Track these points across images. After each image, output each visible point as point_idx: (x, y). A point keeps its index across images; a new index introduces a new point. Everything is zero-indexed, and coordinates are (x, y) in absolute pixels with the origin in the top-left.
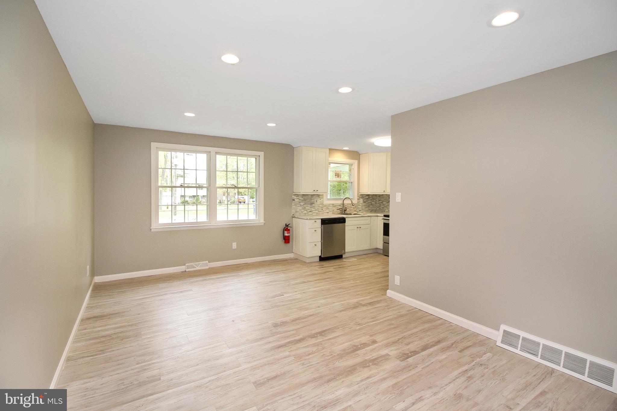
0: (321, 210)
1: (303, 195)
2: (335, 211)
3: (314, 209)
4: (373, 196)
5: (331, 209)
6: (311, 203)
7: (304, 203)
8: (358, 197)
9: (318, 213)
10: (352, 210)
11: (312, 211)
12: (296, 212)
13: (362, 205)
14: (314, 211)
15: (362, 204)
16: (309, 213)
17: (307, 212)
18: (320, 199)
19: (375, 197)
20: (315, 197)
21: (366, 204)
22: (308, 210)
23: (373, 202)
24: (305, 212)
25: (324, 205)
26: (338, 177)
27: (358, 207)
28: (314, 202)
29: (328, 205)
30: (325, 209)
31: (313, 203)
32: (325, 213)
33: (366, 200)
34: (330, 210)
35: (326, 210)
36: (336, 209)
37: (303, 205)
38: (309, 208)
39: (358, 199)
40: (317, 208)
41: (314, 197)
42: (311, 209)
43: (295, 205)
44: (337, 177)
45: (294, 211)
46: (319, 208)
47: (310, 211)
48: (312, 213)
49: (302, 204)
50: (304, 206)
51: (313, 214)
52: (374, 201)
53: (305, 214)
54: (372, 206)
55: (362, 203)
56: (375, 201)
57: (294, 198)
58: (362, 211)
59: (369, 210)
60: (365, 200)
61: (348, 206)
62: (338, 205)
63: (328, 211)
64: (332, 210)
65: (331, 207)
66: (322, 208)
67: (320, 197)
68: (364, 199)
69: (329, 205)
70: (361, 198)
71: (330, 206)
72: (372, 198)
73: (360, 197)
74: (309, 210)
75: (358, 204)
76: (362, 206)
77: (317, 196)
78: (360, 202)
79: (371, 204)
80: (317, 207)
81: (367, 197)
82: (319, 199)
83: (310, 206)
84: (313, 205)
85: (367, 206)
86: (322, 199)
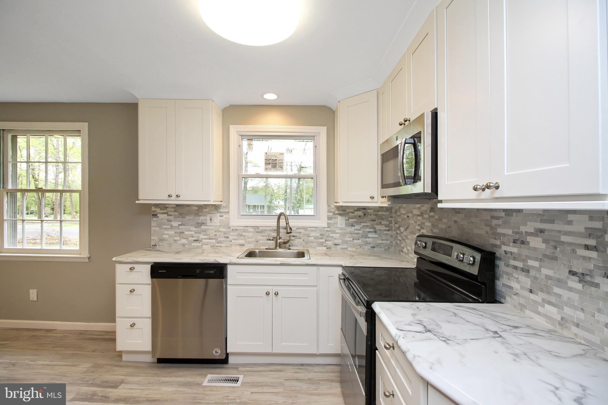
0: (224, 239)
1: (177, 205)
2: (262, 242)
3: (206, 237)
4: (378, 211)
5: (251, 238)
6: (198, 223)
7: (180, 223)
8: (328, 212)
9: (217, 245)
10: (312, 242)
11: (200, 239)
12: (162, 240)
13: (344, 231)
14: (204, 241)
15: (341, 229)
16: (193, 244)
17: (187, 242)
18: (222, 214)
19: (388, 213)
20: (207, 210)
21: (355, 230)
22: (190, 239)
23: (377, 224)
24: (184, 241)
25: (232, 228)
26: (274, 166)
27: (327, 237)
28: (206, 220)
29: (242, 228)
30: (236, 237)
31: (203, 224)
32: (236, 245)
33: (355, 220)
34: (248, 240)
35: (236, 239)
36: (264, 238)
37: (178, 227)
38: (193, 233)
39: (329, 218)
40: (212, 233)
41: (205, 210)
42: (198, 235)
43: (159, 226)
44: (270, 166)
45: (156, 238)
46: (218, 233)
47: (194, 240)
48: (200, 244)
49: (175, 224)
50: (179, 229)
51: (202, 245)
52: (383, 223)
53: (184, 245)
54: (376, 236)
55: (344, 226)
56: (387, 223)
57: (154, 211)
58: (345, 247)
59: (367, 243)
60: (351, 220)
61: (300, 233)
62: (271, 228)
63: (242, 242)
64: (253, 240)
65: (251, 234)
66: (226, 235)
67: (222, 210)
68: (349, 218)
69: (246, 228)
70: (340, 214)
71: (249, 232)
72: (376, 215)
73: (337, 212)
74: (193, 237)
75: (329, 229)
76: (344, 235)
77: (213, 208)
78: (336, 224)
79: (372, 230)
80: (213, 231)
81: (360, 213)
82: (219, 214)
83: (195, 229)
84: (202, 227)
85: (357, 234)
86: (225, 216)
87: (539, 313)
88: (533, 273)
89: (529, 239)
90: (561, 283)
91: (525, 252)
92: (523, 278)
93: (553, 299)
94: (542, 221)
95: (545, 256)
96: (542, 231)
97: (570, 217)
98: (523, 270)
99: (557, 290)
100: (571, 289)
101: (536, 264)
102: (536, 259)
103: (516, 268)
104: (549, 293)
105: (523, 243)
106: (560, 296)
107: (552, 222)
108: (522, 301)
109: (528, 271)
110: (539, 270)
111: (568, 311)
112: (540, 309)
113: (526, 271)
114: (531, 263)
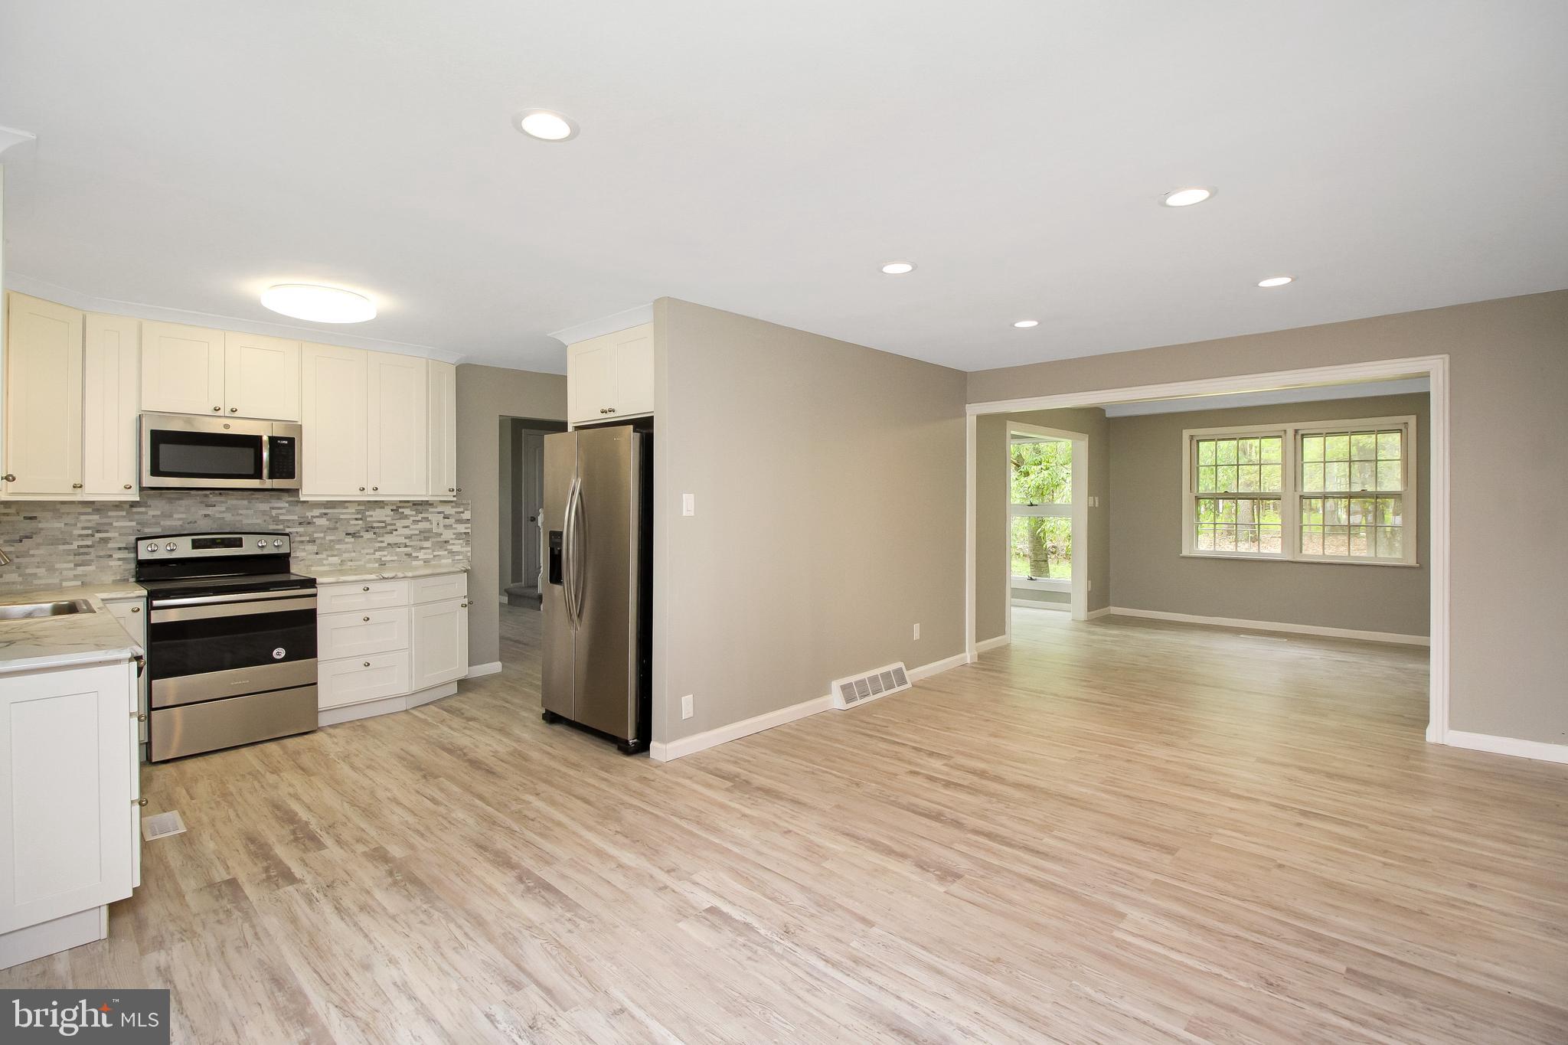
87: (324, 565)
88: (318, 542)
89: (314, 520)
90: (340, 541)
91: (310, 529)
92: (310, 547)
93: (335, 553)
94: (325, 508)
95: (328, 529)
96: (326, 514)
97: (347, 504)
98: (309, 541)
99: (337, 547)
100: (347, 543)
101: (322, 535)
102: (321, 532)
103: (302, 542)
104: (332, 550)
105: (309, 523)
106: (339, 549)
107: (334, 508)
108: (307, 563)
109: (315, 541)
110: (324, 538)
111: (346, 555)
112: (325, 562)
113: (313, 541)
114: (316, 535)
